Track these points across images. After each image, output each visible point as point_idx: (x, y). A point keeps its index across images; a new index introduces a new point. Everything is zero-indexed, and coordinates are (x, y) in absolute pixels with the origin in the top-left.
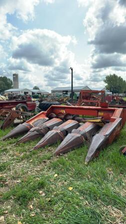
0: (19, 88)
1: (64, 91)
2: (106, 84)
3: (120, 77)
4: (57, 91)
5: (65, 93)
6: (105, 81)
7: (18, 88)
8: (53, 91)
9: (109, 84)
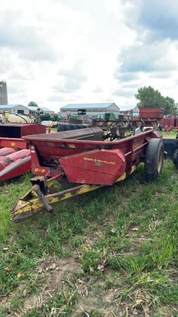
0: (9, 104)
1: (79, 110)
2: (139, 101)
3: (157, 91)
4: (68, 110)
5: (80, 112)
6: (137, 97)
7: (6, 103)
8: (63, 110)
9: (142, 100)
